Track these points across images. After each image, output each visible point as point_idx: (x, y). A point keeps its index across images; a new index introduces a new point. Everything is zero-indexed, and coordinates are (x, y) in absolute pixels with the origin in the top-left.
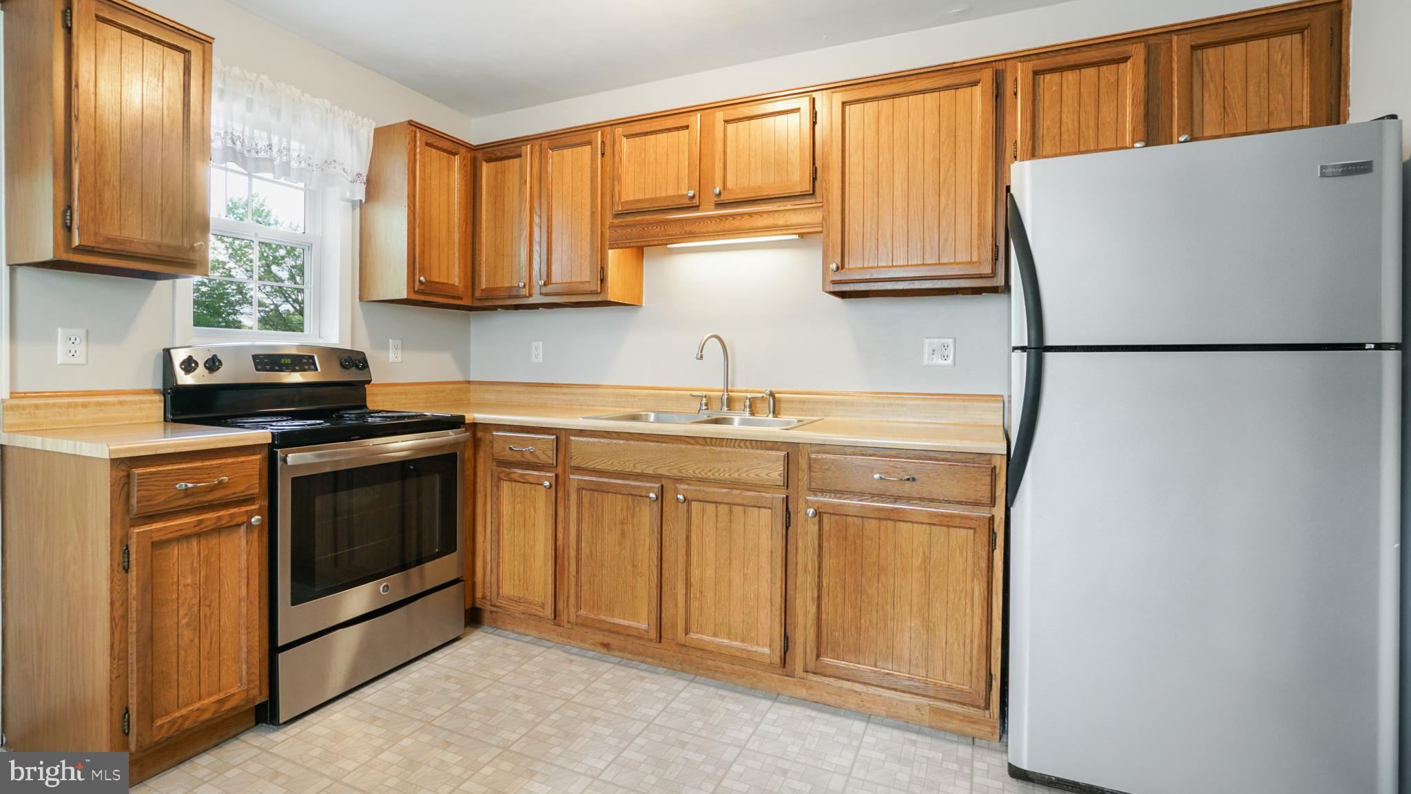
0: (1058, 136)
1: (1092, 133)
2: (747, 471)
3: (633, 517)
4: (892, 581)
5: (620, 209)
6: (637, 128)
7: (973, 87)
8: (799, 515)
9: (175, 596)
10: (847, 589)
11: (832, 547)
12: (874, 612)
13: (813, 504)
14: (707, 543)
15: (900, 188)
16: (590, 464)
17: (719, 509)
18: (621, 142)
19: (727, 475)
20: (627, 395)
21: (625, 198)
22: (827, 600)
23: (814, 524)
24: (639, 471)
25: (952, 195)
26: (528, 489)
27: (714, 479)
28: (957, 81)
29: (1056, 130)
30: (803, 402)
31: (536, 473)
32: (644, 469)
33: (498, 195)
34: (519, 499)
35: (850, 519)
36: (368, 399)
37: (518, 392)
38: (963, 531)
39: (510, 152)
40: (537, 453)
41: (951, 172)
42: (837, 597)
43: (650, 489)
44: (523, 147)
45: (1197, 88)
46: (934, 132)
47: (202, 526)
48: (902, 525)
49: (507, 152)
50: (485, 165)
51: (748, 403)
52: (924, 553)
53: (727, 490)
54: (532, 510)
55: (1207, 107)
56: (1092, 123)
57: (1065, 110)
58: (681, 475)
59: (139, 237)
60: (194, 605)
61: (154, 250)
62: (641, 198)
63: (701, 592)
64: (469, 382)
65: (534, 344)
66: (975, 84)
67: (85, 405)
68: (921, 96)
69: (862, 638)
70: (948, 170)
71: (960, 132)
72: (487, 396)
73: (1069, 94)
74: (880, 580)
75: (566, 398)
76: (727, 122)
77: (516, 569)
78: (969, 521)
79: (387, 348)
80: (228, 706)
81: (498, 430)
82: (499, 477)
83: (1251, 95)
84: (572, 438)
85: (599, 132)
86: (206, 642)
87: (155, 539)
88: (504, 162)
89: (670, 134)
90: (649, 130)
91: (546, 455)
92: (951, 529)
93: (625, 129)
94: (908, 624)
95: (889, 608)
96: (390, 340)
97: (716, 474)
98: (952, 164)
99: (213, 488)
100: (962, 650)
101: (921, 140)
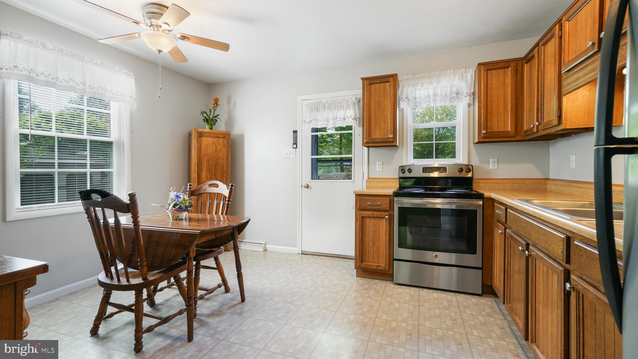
2: (550, 245)
9: (368, 232)
19: (543, 245)
27: (539, 246)
32: (522, 232)
36: (473, 184)
40: (501, 215)
44: (535, 50)
47: (374, 215)
49: (531, 56)
50: (526, 66)
59: (379, 137)
60: (372, 236)
61: (381, 140)
64: (548, 179)
65: (571, 156)
67: (381, 182)
77: (499, 273)
79: (489, 163)
80: (379, 268)
81: (495, 202)
84: (508, 209)
86: (375, 248)
87: (363, 216)
88: (531, 61)
91: (503, 217)
96: (491, 160)
97: (540, 243)
99: (376, 206)
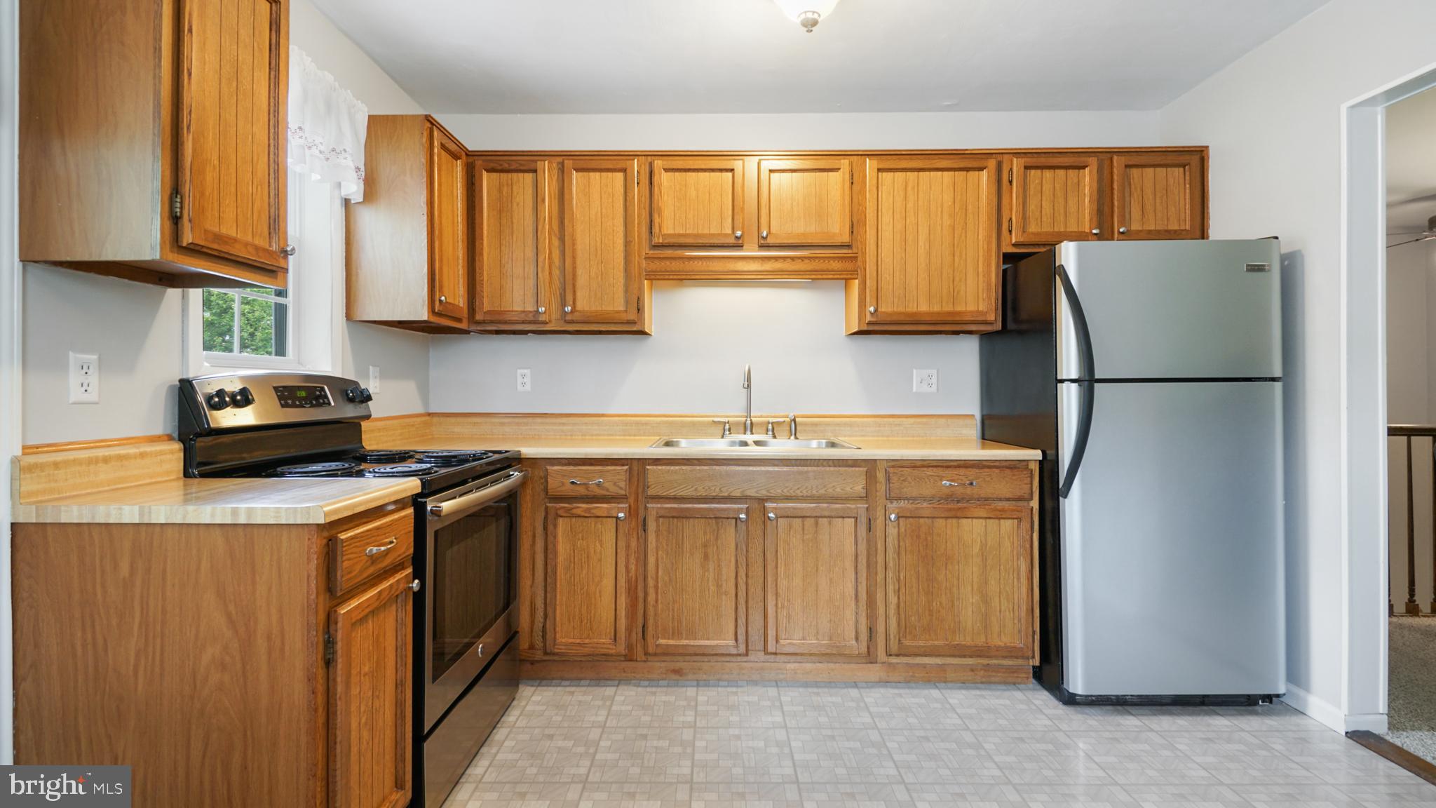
0: (1039, 219)
1: (1062, 218)
2: (834, 486)
3: (717, 539)
4: (957, 567)
5: (661, 241)
6: (679, 163)
7: (980, 172)
8: (878, 521)
10: (921, 579)
11: (907, 545)
12: (943, 595)
13: (893, 510)
14: (794, 555)
15: (923, 247)
16: (671, 491)
17: (805, 523)
18: (660, 175)
19: (814, 492)
20: (637, 423)
21: (665, 231)
22: (904, 591)
23: (894, 527)
24: (726, 494)
25: (964, 256)
26: (593, 523)
27: (802, 496)
28: (970, 166)
29: (1038, 214)
30: (816, 425)
31: (605, 505)
32: (731, 492)
33: (503, 209)
34: (580, 535)
35: (922, 521)
37: (503, 424)
38: (1010, 521)
39: (521, 165)
40: (606, 485)
41: (963, 237)
42: (912, 587)
43: (739, 511)
44: (539, 162)
45: (1127, 195)
46: (950, 203)
48: (964, 521)
49: (517, 165)
50: (485, 174)
51: (770, 427)
52: (981, 542)
53: (814, 505)
54: (598, 545)
55: (1133, 209)
56: (1062, 211)
57: (1044, 198)
58: (769, 495)
62: (681, 232)
63: (788, 600)
64: (429, 415)
65: (519, 372)
66: (981, 169)
68: (940, 173)
69: (934, 618)
70: (961, 236)
71: (970, 207)
72: (457, 429)
73: (1047, 187)
74: (948, 567)
75: (565, 428)
76: (771, 171)
77: (577, 610)
78: (1017, 513)
79: (368, 376)
81: (553, 465)
82: (557, 514)
83: (1158, 204)
84: (648, 467)
85: (636, 160)
88: (510, 175)
89: (712, 174)
90: (692, 167)
91: (618, 486)
92: (1002, 521)
93: (665, 162)
94: (971, 601)
95: (955, 590)
96: (371, 367)
97: (804, 492)
98: (964, 231)
100: (1012, 615)
101: (940, 209)
